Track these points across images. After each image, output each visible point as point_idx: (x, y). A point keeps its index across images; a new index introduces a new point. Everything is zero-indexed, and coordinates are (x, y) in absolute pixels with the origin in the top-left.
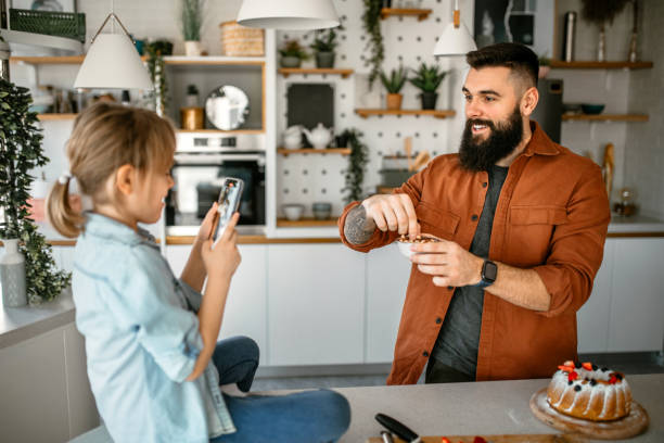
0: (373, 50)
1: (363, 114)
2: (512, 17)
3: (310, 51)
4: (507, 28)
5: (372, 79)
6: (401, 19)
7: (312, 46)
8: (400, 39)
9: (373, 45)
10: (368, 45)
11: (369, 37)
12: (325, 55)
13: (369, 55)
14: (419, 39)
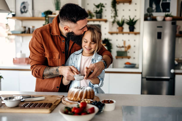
0: (114, 14)
1: (112, 33)
2: (162, 3)
3: (94, 14)
4: (161, 7)
5: (113, 22)
6: (124, 4)
7: (95, 12)
8: (123, 10)
9: (114, 12)
10: (112, 12)
11: (113, 9)
12: (98, 15)
13: (113, 15)
14: (130, 10)
